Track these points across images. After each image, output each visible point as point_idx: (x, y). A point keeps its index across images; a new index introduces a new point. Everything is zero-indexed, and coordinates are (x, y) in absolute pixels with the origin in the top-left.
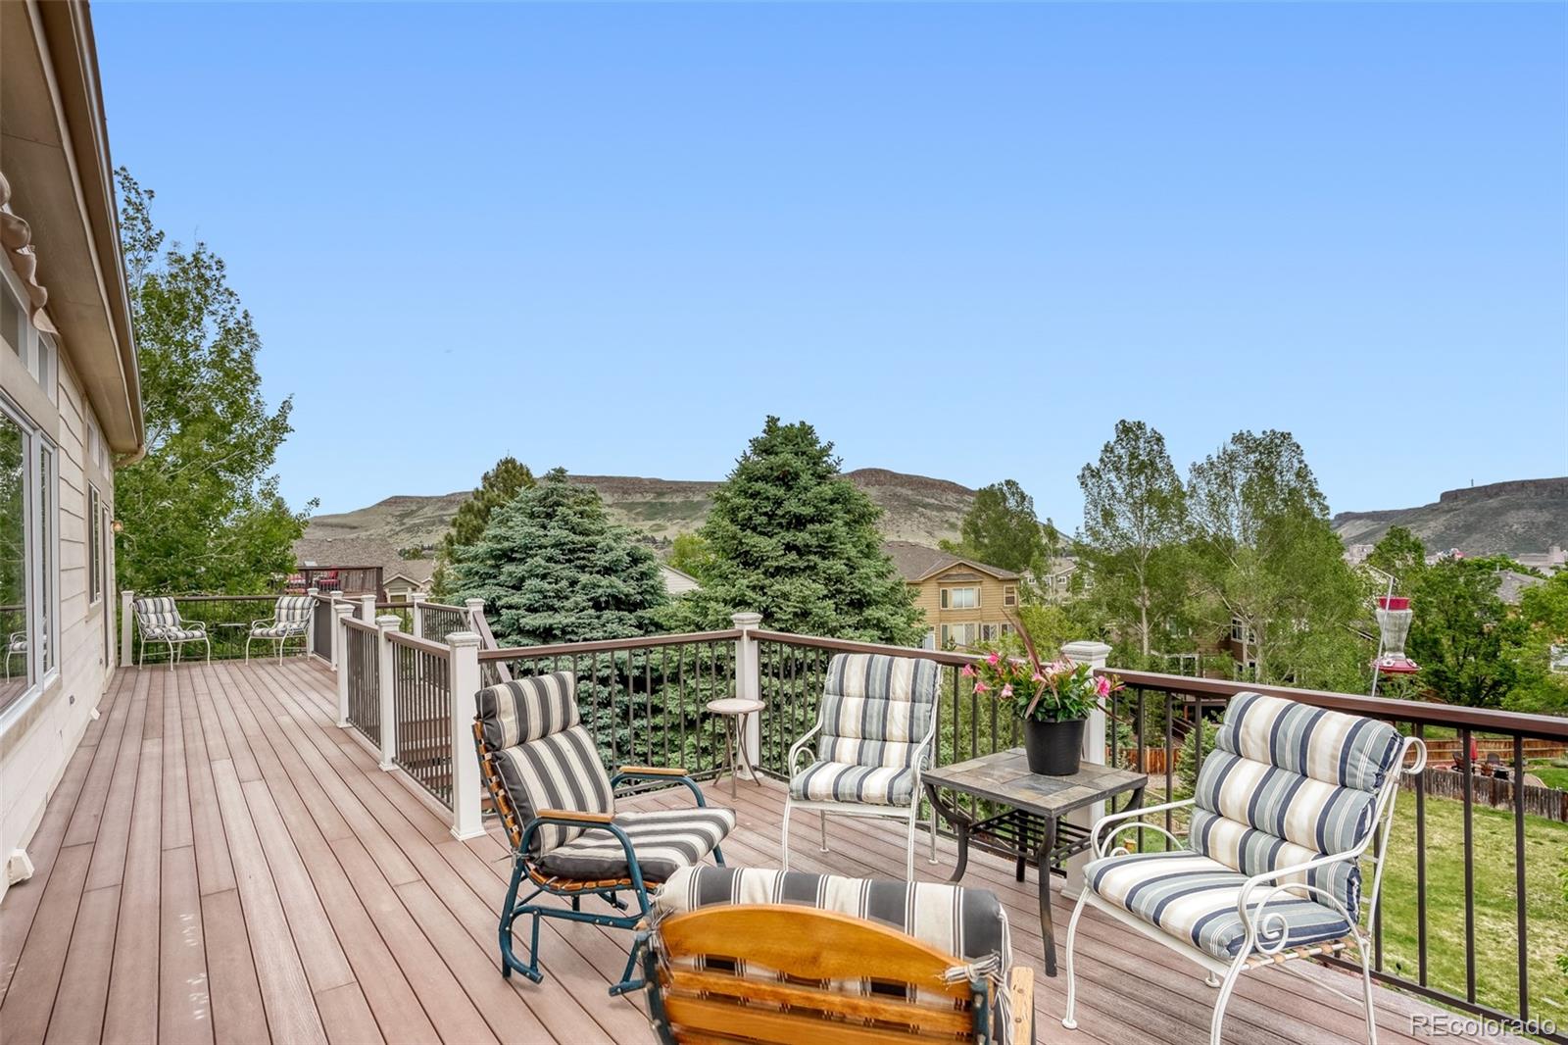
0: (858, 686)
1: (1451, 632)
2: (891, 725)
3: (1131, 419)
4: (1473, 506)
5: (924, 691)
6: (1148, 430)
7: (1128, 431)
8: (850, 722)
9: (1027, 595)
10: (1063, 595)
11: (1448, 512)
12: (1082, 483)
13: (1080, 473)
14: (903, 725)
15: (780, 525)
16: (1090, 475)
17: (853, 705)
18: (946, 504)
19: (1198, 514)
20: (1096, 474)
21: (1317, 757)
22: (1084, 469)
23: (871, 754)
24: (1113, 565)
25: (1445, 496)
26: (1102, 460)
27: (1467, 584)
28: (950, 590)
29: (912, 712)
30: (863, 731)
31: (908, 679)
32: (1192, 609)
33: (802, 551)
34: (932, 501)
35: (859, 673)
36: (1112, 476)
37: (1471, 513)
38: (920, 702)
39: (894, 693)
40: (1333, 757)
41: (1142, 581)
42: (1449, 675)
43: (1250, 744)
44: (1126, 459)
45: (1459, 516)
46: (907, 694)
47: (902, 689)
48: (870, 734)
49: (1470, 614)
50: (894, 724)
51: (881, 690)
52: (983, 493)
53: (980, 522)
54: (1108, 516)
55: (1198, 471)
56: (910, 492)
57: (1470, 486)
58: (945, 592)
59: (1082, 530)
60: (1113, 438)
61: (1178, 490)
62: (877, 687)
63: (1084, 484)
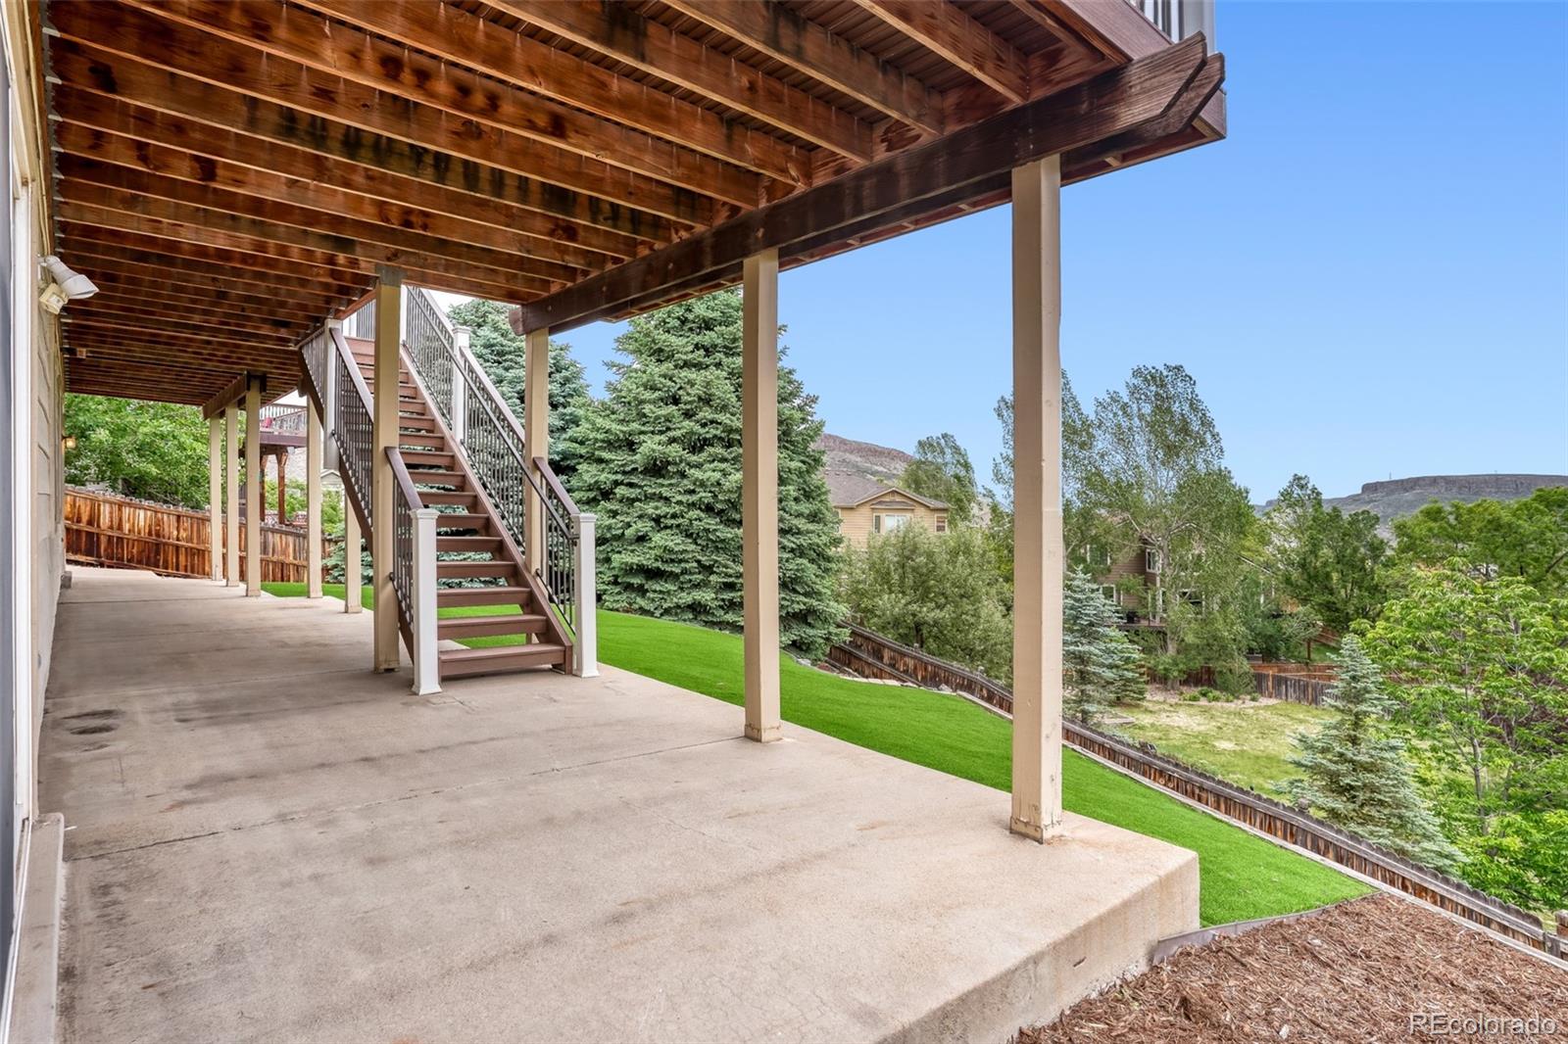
1: (1339, 567)
4: (1392, 497)
15: (691, 329)
16: (1005, 407)
18: (895, 472)
25: (1367, 488)
28: (883, 515)
33: (708, 351)
34: (881, 469)
37: (1389, 505)
42: (1338, 606)
45: (1378, 507)
49: (1356, 550)
55: (1103, 405)
56: (859, 459)
57: (1388, 479)
58: (878, 518)
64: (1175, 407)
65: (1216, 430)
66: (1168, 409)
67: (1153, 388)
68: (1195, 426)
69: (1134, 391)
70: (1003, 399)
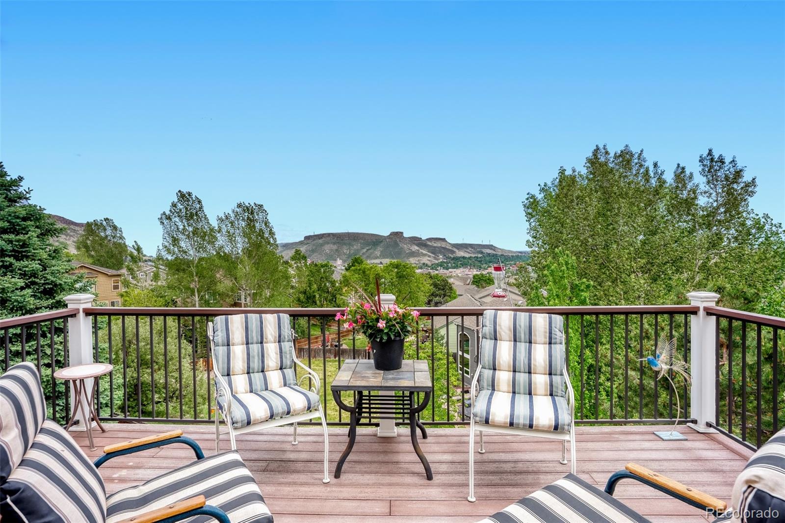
0: (240, 336)
1: (319, 292)
2: (268, 360)
3: (184, 191)
4: (315, 242)
5: (286, 334)
6: (193, 197)
7: (183, 196)
8: (238, 363)
9: (126, 284)
10: (149, 283)
11: (306, 244)
12: (161, 222)
13: (160, 217)
14: (276, 359)
16: (166, 218)
17: (238, 351)
19: (221, 240)
20: (169, 218)
21: (537, 334)
22: (162, 214)
23: (258, 383)
24: (178, 266)
25: (307, 238)
26: (170, 211)
27: (324, 272)
29: (281, 349)
30: (249, 367)
31: (275, 328)
32: (221, 288)
35: (240, 327)
36: (177, 219)
37: (314, 245)
38: (284, 342)
39: (266, 339)
40: (545, 332)
41: (195, 274)
43: (503, 333)
44: (184, 211)
45: (310, 246)
46: (275, 337)
47: (271, 334)
48: (253, 369)
50: (270, 360)
51: (257, 337)
52: (89, 225)
53: (89, 242)
54: (175, 241)
55: (221, 220)
57: (313, 234)
59: (161, 247)
60: (176, 200)
61: (212, 230)
62: (254, 335)
63: (162, 223)
64: (257, 225)
65: (276, 237)
66: (254, 226)
67: (246, 214)
68: (266, 235)
69: (237, 214)
70: (164, 213)
